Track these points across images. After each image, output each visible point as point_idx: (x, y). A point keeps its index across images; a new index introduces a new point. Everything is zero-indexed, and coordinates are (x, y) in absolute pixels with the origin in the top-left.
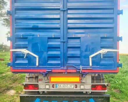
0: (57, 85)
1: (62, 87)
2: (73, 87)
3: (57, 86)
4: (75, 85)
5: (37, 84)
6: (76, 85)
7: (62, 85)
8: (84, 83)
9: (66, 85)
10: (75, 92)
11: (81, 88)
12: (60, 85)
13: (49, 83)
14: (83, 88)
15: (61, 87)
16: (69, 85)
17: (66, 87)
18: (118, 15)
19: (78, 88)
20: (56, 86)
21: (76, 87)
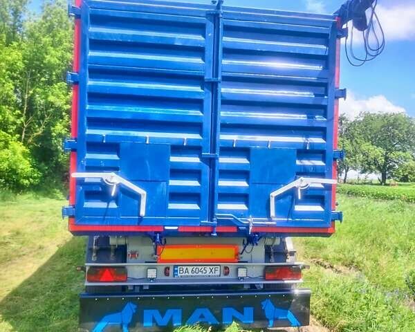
0: (176, 269)
1: (191, 274)
2: (218, 273)
3: (177, 271)
4: (222, 268)
5: (124, 267)
6: (226, 268)
7: (190, 269)
8: (247, 262)
9: (200, 268)
10: (222, 285)
11: (240, 275)
12: (185, 268)
13: (156, 262)
14: (244, 275)
15: (187, 274)
16: (208, 269)
17: (200, 273)
18: (335, 101)
19: (231, 275)
20: (175, 271)
21: (227, 274)
